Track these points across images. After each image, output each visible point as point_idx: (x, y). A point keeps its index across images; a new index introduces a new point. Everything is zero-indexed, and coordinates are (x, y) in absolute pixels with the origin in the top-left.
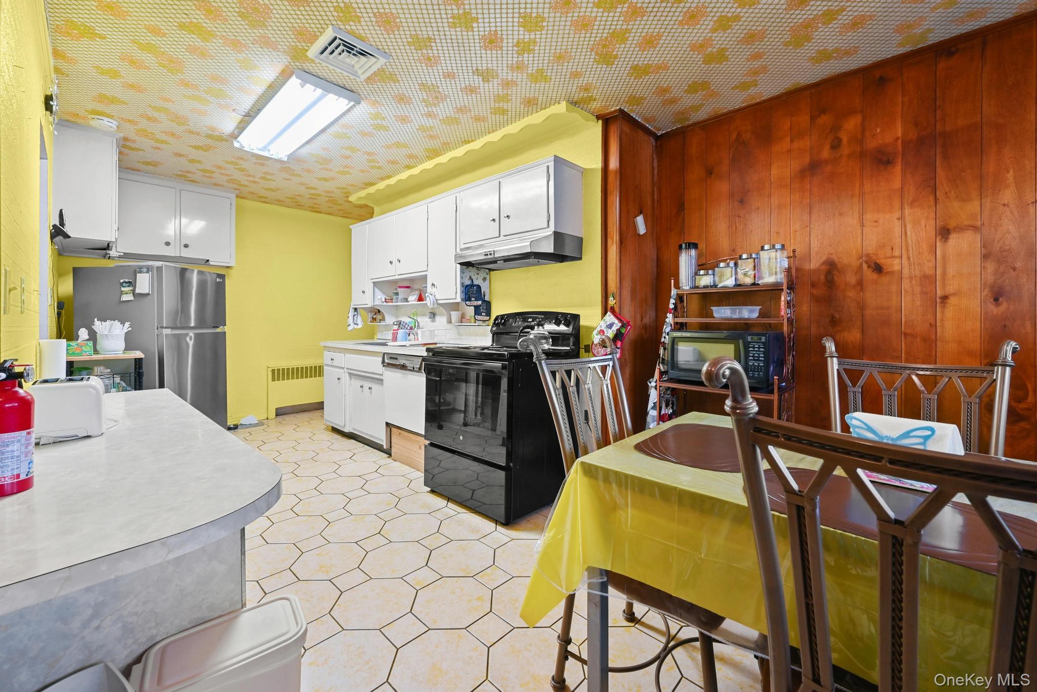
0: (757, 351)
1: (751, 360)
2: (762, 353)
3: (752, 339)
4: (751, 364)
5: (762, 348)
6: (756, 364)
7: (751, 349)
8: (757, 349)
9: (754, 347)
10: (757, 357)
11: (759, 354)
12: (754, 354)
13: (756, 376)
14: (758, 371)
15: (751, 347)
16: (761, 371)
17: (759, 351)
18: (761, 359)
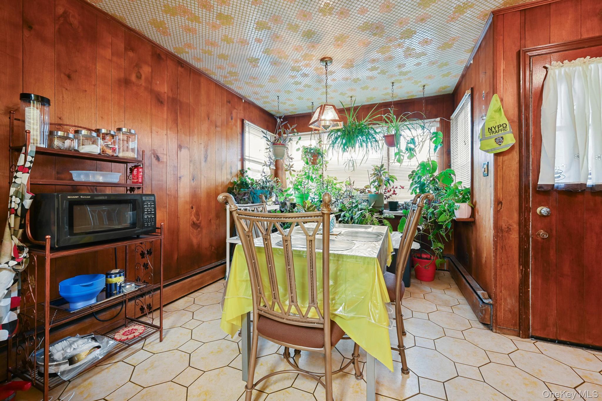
0: (149, 207)
1: (146, 214)
2: (153, 208)
3: (145, 198)
4: (146, 217)
5: (152, 205)
6: (149, 217)
7: (146, 206)
8: (149, 206)
9: (147, 205)
10: (149, 211)
11: (151, 209)
12: (148, 210)
13: (149, 225)
14: (151, 222)
15: (146, 205)
16: (153, 222)
17: (151, 207)
18: (152, 212)
